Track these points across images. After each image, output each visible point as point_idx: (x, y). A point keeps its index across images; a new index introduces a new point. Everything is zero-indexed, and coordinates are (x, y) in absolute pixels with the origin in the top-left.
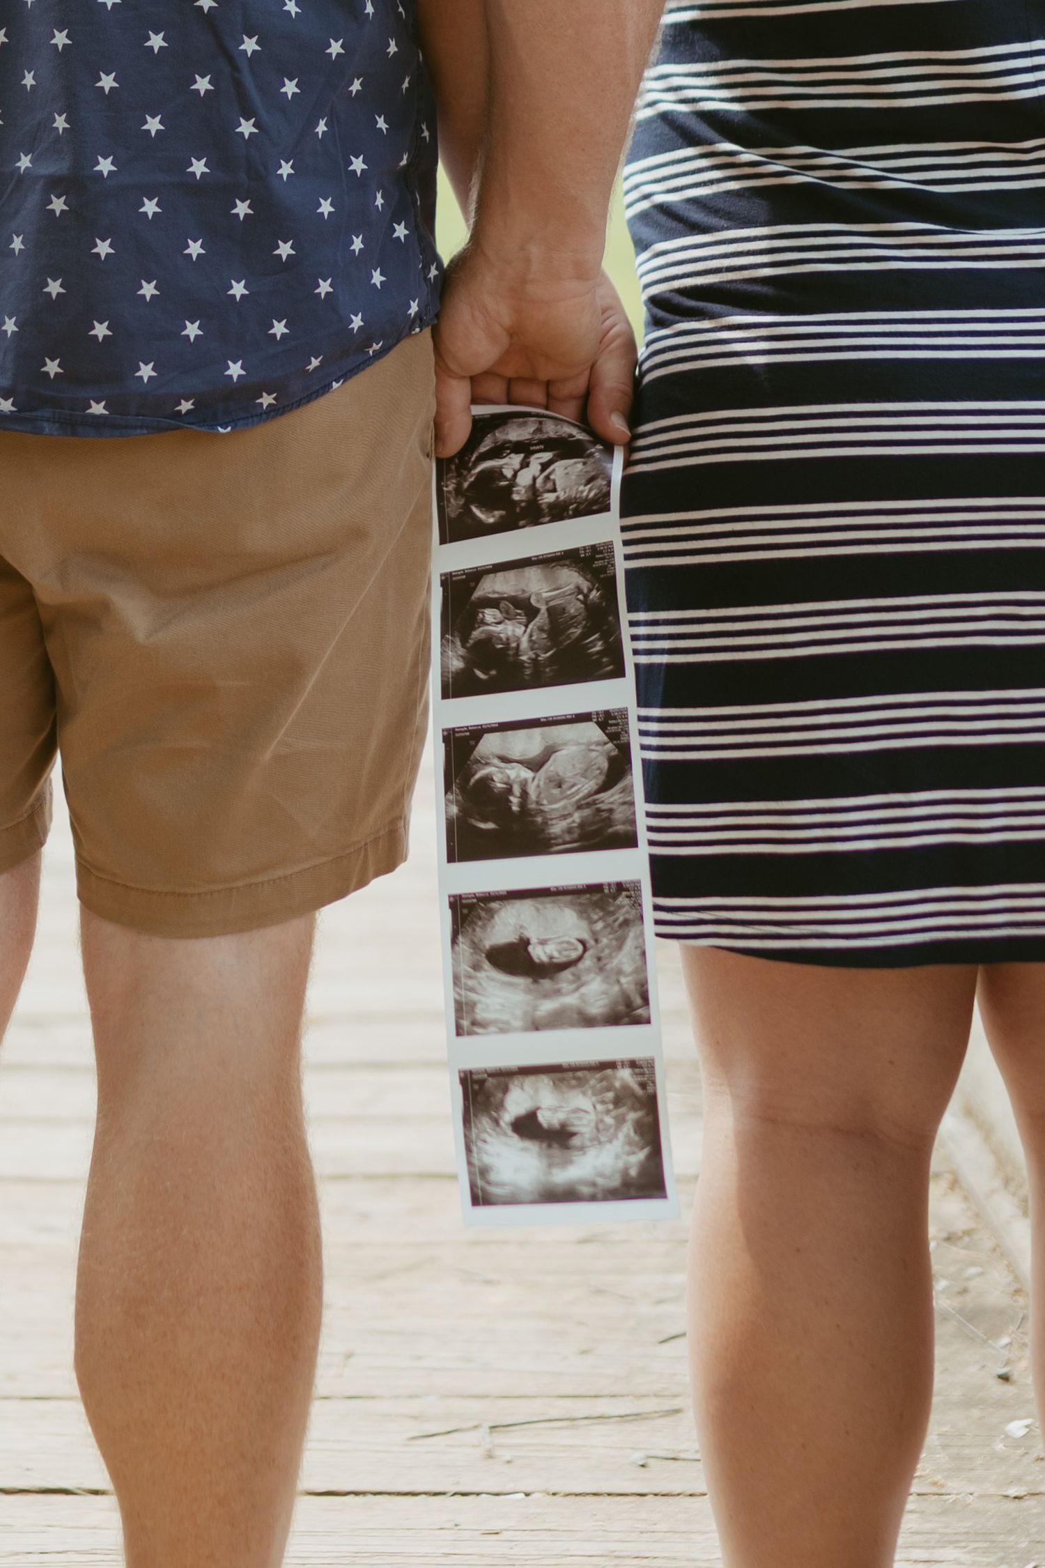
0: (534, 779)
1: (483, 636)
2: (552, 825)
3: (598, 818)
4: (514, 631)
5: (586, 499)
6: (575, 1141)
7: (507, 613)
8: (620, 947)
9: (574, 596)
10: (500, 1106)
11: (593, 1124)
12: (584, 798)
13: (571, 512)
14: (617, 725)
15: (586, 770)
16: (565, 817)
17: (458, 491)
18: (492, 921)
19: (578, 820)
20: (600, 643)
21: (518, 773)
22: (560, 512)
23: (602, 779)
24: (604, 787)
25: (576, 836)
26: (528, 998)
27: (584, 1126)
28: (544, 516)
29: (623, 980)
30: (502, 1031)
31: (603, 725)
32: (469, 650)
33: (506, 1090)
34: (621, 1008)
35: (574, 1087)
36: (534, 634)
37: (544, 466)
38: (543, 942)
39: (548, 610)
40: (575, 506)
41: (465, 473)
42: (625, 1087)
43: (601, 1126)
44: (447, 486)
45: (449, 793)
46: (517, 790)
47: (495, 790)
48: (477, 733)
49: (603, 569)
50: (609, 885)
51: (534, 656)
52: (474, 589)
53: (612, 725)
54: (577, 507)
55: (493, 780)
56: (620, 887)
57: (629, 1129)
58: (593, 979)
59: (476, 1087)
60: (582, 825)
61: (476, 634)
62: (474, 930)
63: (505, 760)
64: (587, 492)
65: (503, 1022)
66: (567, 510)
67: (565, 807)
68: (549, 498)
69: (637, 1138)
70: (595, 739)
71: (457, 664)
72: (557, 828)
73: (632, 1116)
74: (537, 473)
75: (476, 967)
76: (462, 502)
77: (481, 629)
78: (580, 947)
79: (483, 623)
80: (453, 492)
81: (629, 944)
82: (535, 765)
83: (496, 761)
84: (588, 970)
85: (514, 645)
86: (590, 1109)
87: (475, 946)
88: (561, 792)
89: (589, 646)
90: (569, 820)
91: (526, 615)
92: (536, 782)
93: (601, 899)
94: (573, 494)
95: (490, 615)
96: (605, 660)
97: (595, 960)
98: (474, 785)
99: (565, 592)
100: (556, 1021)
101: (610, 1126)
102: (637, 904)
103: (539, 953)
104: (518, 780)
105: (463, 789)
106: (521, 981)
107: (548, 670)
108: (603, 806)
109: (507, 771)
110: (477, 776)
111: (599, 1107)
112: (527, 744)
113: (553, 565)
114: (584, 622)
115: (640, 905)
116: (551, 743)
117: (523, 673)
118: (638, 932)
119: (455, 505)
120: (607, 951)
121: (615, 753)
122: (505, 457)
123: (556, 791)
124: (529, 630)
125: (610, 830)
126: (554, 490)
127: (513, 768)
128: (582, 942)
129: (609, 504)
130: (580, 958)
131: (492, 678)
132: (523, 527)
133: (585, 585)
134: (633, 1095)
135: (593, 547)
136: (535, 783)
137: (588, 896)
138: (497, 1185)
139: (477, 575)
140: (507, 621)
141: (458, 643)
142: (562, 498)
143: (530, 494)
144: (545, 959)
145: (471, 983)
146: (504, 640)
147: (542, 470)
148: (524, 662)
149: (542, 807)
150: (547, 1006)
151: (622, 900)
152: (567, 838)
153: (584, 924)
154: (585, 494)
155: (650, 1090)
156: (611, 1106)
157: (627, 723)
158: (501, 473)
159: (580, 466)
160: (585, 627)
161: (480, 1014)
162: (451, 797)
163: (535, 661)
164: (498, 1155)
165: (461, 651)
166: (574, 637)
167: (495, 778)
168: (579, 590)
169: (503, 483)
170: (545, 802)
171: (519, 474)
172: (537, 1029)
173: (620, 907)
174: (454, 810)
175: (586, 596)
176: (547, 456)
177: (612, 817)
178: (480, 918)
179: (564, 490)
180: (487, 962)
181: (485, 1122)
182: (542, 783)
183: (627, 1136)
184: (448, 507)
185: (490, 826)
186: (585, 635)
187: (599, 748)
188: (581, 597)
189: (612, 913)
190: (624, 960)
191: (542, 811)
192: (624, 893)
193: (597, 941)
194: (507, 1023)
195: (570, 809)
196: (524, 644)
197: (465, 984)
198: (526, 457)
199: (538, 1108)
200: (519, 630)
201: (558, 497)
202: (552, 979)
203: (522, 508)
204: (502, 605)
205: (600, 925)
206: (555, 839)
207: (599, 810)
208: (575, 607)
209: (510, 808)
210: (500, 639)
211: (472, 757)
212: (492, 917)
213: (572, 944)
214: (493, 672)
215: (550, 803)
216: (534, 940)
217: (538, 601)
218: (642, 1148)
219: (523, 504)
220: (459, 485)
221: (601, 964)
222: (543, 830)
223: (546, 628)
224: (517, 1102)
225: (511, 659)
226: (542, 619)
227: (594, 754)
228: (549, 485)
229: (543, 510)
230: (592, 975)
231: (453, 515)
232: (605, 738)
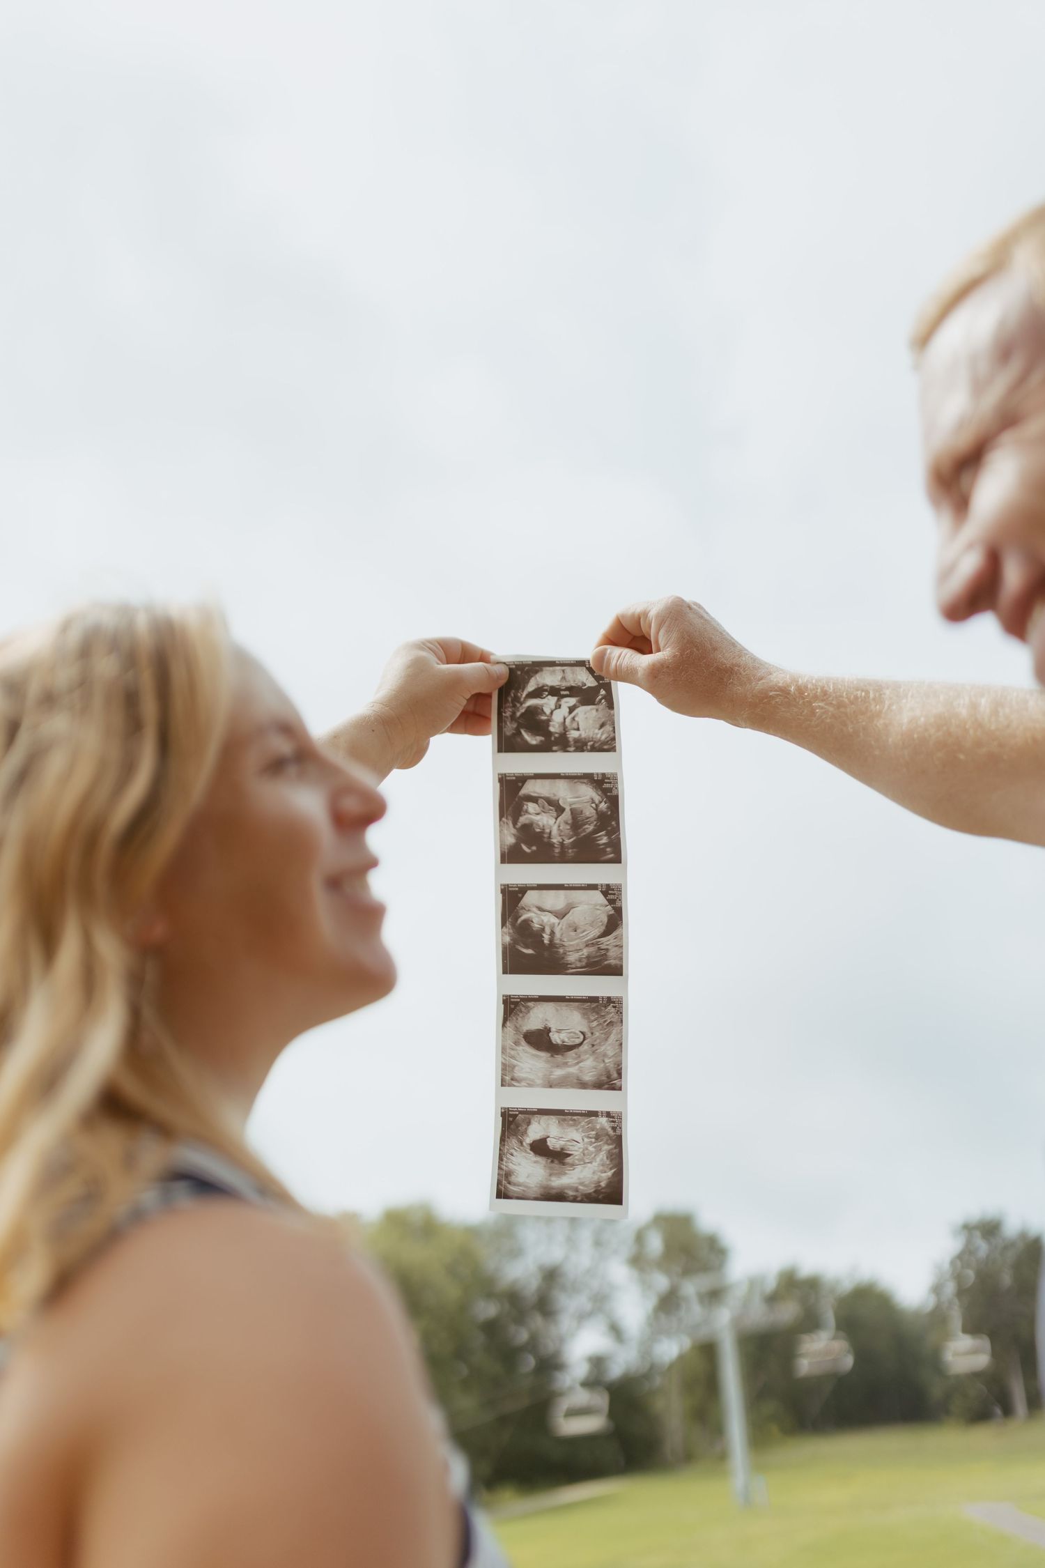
0: (559, 924)
1: (527, 822)
2: (569, 955)
3: (599, 954)
4: (548, 821)
5: (600, 740)
6: (569, 1160)
7: (543, 808)
8: (606, 1039)
9: (589, 804)
10: (525, 1133)
11: (581, 1150)
13: (589, 747)
14: (614, 894)
15: (593, 922)
17: (513, 718)
18: (529, 1014)
19: (586, 954)
20: (606, 838)
21: (549, 919)
22: (581, 746)
23: (602, 929)
25: (584, 964)
26: (547, 1066)
27: (576, 1151)
28: (570, 747)
29: (607, 1061)
30: (530, 1085)
31: (605, 894)
32: (518, 830)
33: (529, 1123)
34: (604, 1078)
35: (571, 1126)
36: (561, 825)
37: (571, 709)
38: (559, 1031)
39: (571, 809)
40: (592, 743)
41: (518, 705)
42: (603, 1129)
43: (586, 1152)
45: (504, 927)
46: (548, 930)
47: (534, 929)
48: (523, 890)
49: (611, 789)
50: (603, 998)
51: (561, 841)
52: (522, 788)
54: (593, 745)
55: (532, 922)
56: (608, 1001)
57: (603, 1156)
58: (588, 1059)
59: (511, 1119)
60: (588, 957)
61: (523, 820)
62: (517, 1019)
63: (540, 909)
64: (601, 735)
65: (530, 1080)
66: (585, 744)
67: (578, 945)
68: (573, 734)
69: (608, 1162)
70: (600, 902)
71: (511, 840)
72: (572, 958)
73: (606, 1147)
74: (567, 714)
75: (517, 1043)
76: (514, 729)
77: (525, 818)
78: (582, 1037)
79: (527, 813)
80: (510, 719)
81: (613, 1037)
82: (561, 915)
83: (535, 909)
84: (586, 1052)
85: (548, 831)
86: (581, 1141)
87: (517, 1029)
88: (576, 934)
89: (599, 838)
90: (580, 953)
91: (556, 811)
92: (560, 926)
93: (597, 1006)
94: (590, 733)
95: (531, 807)
96: (608, 849)
97: (591, 1046)
98: (520, 924)
99: (583, 800)
100: (563, 1083)
101: (592, 1153)
102: (618, 1014)
103: (556, 1038)
104: (549, 923)
105: (513, 925)
107: (570, 851)
108: (603, 947)
109: (542, 917)
110: (522, 918)
111: (586, 1140)
112: (555, 900)
113: (576, 780)
114: (595, 823)
115: (621, 1013)
116: (570, 901)
117: (554, 850)
118: (619, 1031)
119: (510, 727)
120: (598, 1041)
121: (612, 912)
122: (544, 698)
124: (558, 822)
125: (606, 963)
126: (578, 729)
127: (545, 916)
128: (582, 1033)
129: (615, 746)
130: (581, 1044)
131: (533, 852)
132: (556, 751)
133: (597, 799)
134: (607, 1134)
135: (604, 775)
136: (560, 928)
137: (589, 1004)
138: (515, 1185)
139: (522, 779)
140: (543, 813)
141: (511, 826)
142: (583, 736)
143: (562, 729)
144: (559, 1042)
145: (513, 1053)
146: (541, 826)
147: (570, 712)
148: (554, 843)
149: (563, 943)
150: (559, 1073)
151: (610, 1008)
152: (579, 964)
153: (585, 1022)
154: (599, 736)
155: (618, 1132)
156: (593, 1140)
157: (621, 894)
158: (542, 710)
159: (594, 712)
160: (595, 825)
161: (518, 1074)
162: (505, 930)
163: (562, 844)
164: (519, 1164)
165: (513, 831)
166: (588, 831)
167: (534, 921)
168: (593, 801)
169: (544, 718)
170: (565, 940)
171: (554, 712)
172: (551, 1087)
173: (609, 1013)
174: (508, 939)
175: (596, 805)
176: (572, 701)
177: (608, 954)
178: (521, 1012)
179: (585, 730)
180: (523, 1040)
181: (513, 1142)
182: (564, 927)
183: (602, 1160)
184: (505, 728)
185: (530, 951)
186: (595, 831)
187: (601, 908)
188: (594, 805)
189: (603, 1016)
190: (608, 1048)
191: (564, 946)
192: (612, 1005)
193: (592, 1033)
194: (533, 1080)
195: (582, 946)
196: (555, 831)
197: (509, 1053)
198: (558, 700)
199: (549, 1137)
200: (552, 821)
201: (580, 735)
202: (562, 1055)
203: (555, 738)
204: (540, 801)
205: (595, 1023)
206: (570, 964)
207: (600, 949)
208: (589, 812)
209: (543, 941)
210: (538, 825)
211: (519, 905)
212: (529, 1012)
213: (577, 1034)
214: (534, 848)
215: (569, 941)
216: (553, 1030)
217: (564, 803)
218: (611, 1169)
219: (557, 735)
220: (513, 714)
221: (594, 1048)
222: (563, 958)
223: (570, 822)
224: (535, 1131)
225: (546, 840)
226: (567, 815)
227: (599, 912)
228: (575, 725)
229: (568, 741)
230: (588, 1056)
231: (508, 734)
232: (606, 903)
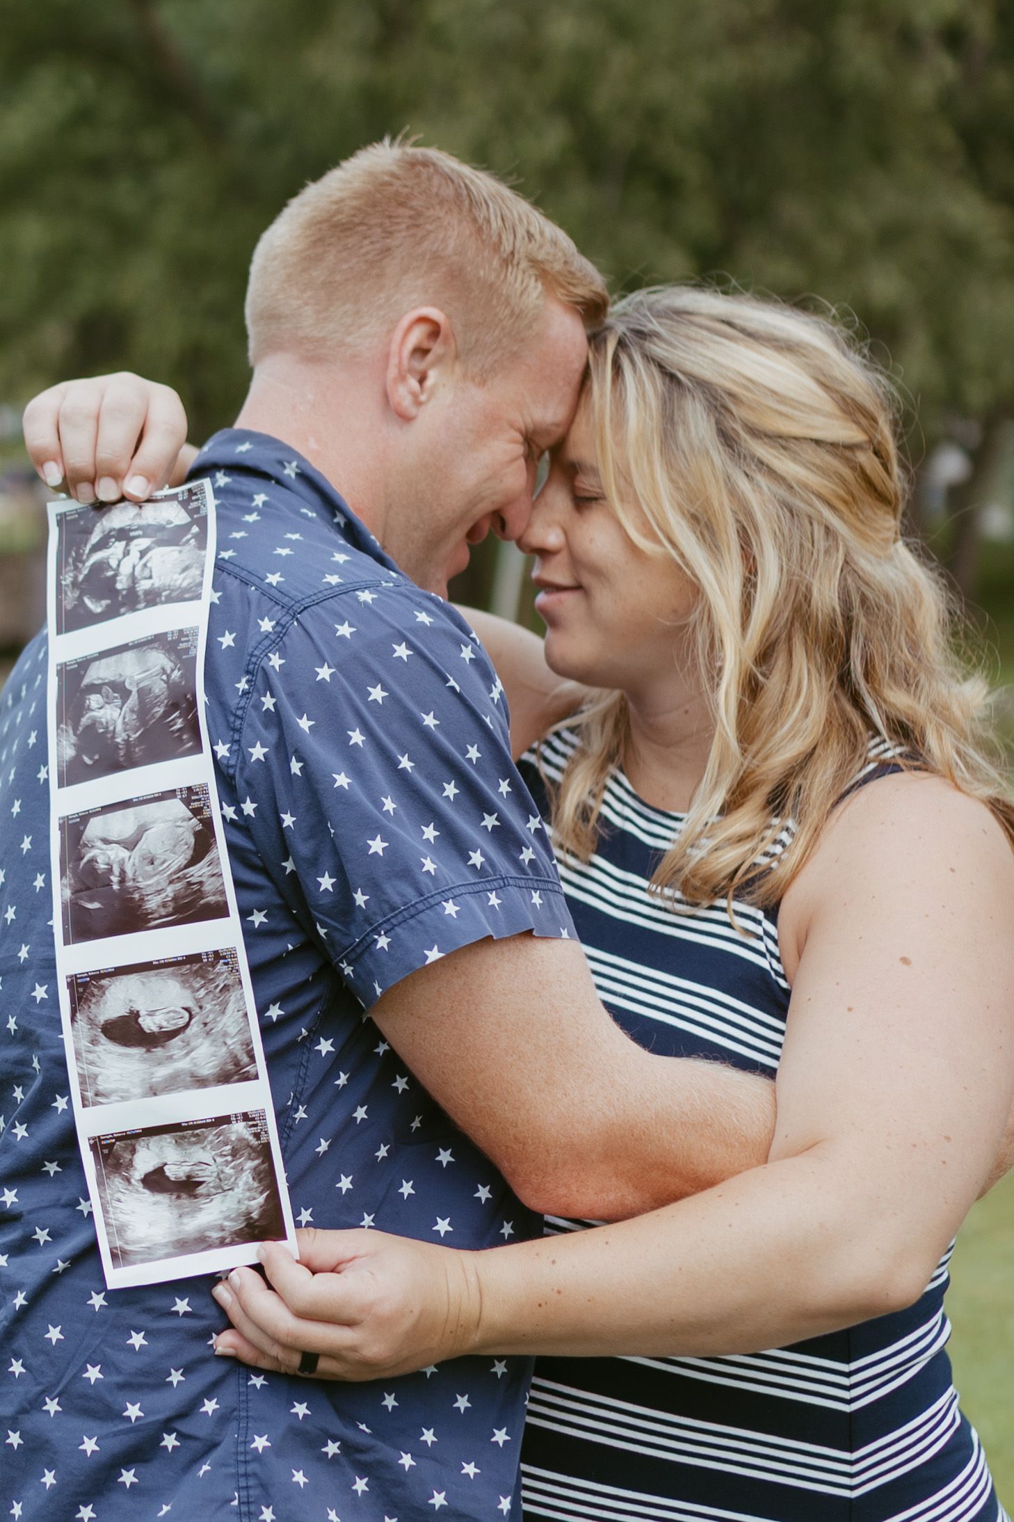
0: (130, 857)
1: (89, 722)
2: (148, 901)
3: (190, 891)
4: (112, 714)
5: (179, 587)
6: (201, 1190)
7: (107, 697)
8: (223, 1012)
9: (158, 677)
11: (215, 1174)
12: (175, 872)
13: (163, 599)
14: (199, 800)
15: (175, 846)
16: (159, 892)
17: (75, 584)
18: (104, 997)
19: (171, 895)
20: (180, 721)
21: (116, 853)
22: (152, 598)
23: (190, 852)
24: (193, 861)
25: (170, 909)
26: (144, 1066)
27: (208, 1175)
28: (139, 603)
29: (229, 1042)
30: (124, 1099)
31: (187, 802)
32: (78, 736)
34: (230, 1067)
35: (194, 1143)
36: (127, 716)
37: (142, 554)
38: (151, 1013)
39: (138, 691)
40: (168, 592)
41: (80, 565)
43: (222, 1176)
44: (65, 580)
45: (64, 878)
46: (116, 870)
47: (99, 872)
48: (84, 819)
49: (187, 650)
50: (207, 954)
51: (126, 738)
52: (83, 676)
53: (195, 801)
54: (170, 594)
55: (97, 862)
56: (217, 955)
57: (248, 1178)
58: (201, 1043)
60: (175, 899)
61: (84, 721)
62: (90, 1007)
63: (106, 841)
64: (182, 581)
65: (123, 1091)
66: (159, 595)
67: (158, 883)
68: (144, 585)
69: (256, 1184)
71: (69, 752)
72: (152, 903)
73: (250, 1164)
74: (136, 561)
75: (94, 1042)
76: (77, 594)
77: (88, 715)
78: (187, 1015)
79: (89, 709)
80: (70, 586)
81: (231, 1007)
82: (130, 844)
83: (99, 844)
84: (196, 1036)
85: (111, 728)
86: (211, 1162)
87: (91, 1022)
88: (154, 869)
89: (171, 724)
90: (163, 895)
91: (121, 698)
92: (132, 860)
93: (201, 967)
94: (167, 582)
95: (93, 700)
96: (186, 736)
97: (202, 1026)
98: (83, 867)
99: (151, 674)
100: (172, 1084)
101: (232, 1175)
102: (235, 970)
103: (149, 1024)
104: (117, 860)
105: (75, 872)
106: (136, 1051)
107: (137, 750)
108: (193, 880)
109: (108, 852)
110: (85, 859)
111: (219, 1160)
112: (121, 824)
113: (145, 648)
114: (166, 701)
115: (237, 969)
116: (142, 822)
117: (118, 754)
118: (238, 996)
119: (71, 596)
120: (211, 1016)
121: (200, 827)
122: (111, 547)
123: (149, 868)
124: (123, 713)
125: (202, 902)
126: (150, 577)
127: (112, 850)
128: (187, 1009)
129: (202, 589)
130: (187, 1025)
131: (96, 763)
132: (124, 614)
133: (169, 665)
134: (249, 1146)
135: (181, 632)
136: (131, 861)
137: (188, 966)
140: (107, 706)
141: (71, 732)
142: (157, 585)
143: (130, 582)
144: (155, 1029)
145: (91, 1056)
146: (105, 724)
147: (141, 558)
148: (119, 744)
149: (138, 884)
150: (162, 1072)
151: (220, 967)
152: (163, 911)
153: (187, 993)
154: (179, 582)
155: (264, 1139)
156: (229, 1158)
157: (208, 798)
158: (108, 564)
159: (176, 554)
160: (166, 706)
161: (102, 1085)
162: (65, 881)
163: (127, 741)
166: (158, 715)
167: (99, 860)
168: (164, 671)
169: (110, 574)
170: (140, 879)
171: (122, 563)
172: (155, 1094)
173: (219, 974)
174: (68, 893)
175: (169, 676)
176: (145, 543)
177: (202, 889)
178: (94, 996)
179: (160, 577)
180: (102, 1035)
182: (137, 861)
183: (247, 1183)
184: (65, 599)
185: (96, 905)
186: (167, 714)
187: (184, 824)
189: (212, 981)
190: (225, 1023)
191: (140, 888)
192: (222, 961)
193: (201, 1007)
194: (127, 1091)
195: (164, 884)
196: (119, 727)
197: (86, 1058)
198: (127, 545)
199: (166, 1164)
200: (116, 713)
201: (153, 585)
202: (163, 1047)
203: (124, 597)
204: (103, 690)
205: (202, 992)
206: (151, 913)
207: (189, 884)
208: (159, 688)
209: (111, 887)
210: (101, 723)
211: (81, 842)
212: (104, 993)
213: (178, 1012)
214: (98, 758)
215: (145, 879)
216: (142, 1013)
217: (131, 684)
218: (262, 1192)
219: (124, 592)
220: (76, 577)
221: (207, 1029)
222: (141, 906)
223: (136, 709)
225: (109, 741)
226: (133, 700)
227: (180, 830)
228: (146, 573)
229: (139, 596)
230: (200, 1040)
231: (69, 607)
232: (190, 814)
